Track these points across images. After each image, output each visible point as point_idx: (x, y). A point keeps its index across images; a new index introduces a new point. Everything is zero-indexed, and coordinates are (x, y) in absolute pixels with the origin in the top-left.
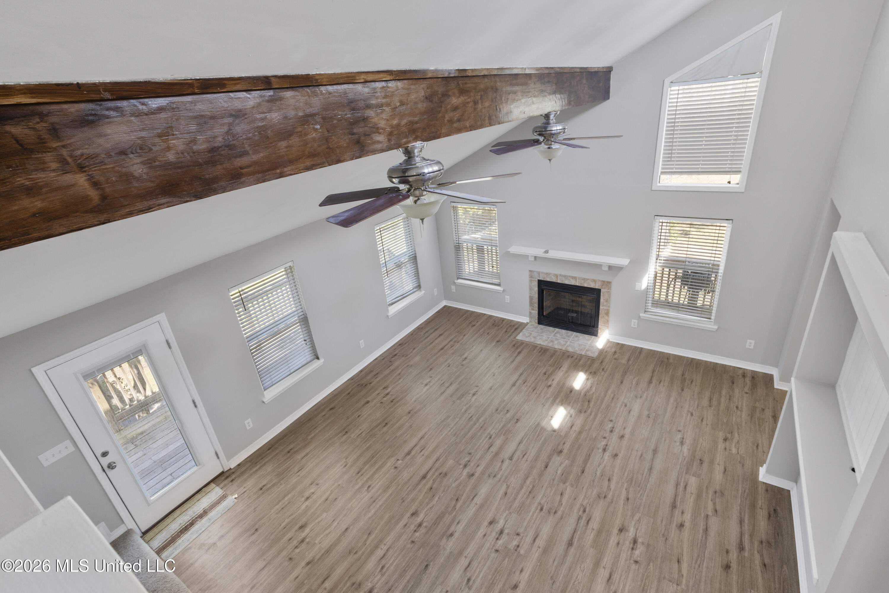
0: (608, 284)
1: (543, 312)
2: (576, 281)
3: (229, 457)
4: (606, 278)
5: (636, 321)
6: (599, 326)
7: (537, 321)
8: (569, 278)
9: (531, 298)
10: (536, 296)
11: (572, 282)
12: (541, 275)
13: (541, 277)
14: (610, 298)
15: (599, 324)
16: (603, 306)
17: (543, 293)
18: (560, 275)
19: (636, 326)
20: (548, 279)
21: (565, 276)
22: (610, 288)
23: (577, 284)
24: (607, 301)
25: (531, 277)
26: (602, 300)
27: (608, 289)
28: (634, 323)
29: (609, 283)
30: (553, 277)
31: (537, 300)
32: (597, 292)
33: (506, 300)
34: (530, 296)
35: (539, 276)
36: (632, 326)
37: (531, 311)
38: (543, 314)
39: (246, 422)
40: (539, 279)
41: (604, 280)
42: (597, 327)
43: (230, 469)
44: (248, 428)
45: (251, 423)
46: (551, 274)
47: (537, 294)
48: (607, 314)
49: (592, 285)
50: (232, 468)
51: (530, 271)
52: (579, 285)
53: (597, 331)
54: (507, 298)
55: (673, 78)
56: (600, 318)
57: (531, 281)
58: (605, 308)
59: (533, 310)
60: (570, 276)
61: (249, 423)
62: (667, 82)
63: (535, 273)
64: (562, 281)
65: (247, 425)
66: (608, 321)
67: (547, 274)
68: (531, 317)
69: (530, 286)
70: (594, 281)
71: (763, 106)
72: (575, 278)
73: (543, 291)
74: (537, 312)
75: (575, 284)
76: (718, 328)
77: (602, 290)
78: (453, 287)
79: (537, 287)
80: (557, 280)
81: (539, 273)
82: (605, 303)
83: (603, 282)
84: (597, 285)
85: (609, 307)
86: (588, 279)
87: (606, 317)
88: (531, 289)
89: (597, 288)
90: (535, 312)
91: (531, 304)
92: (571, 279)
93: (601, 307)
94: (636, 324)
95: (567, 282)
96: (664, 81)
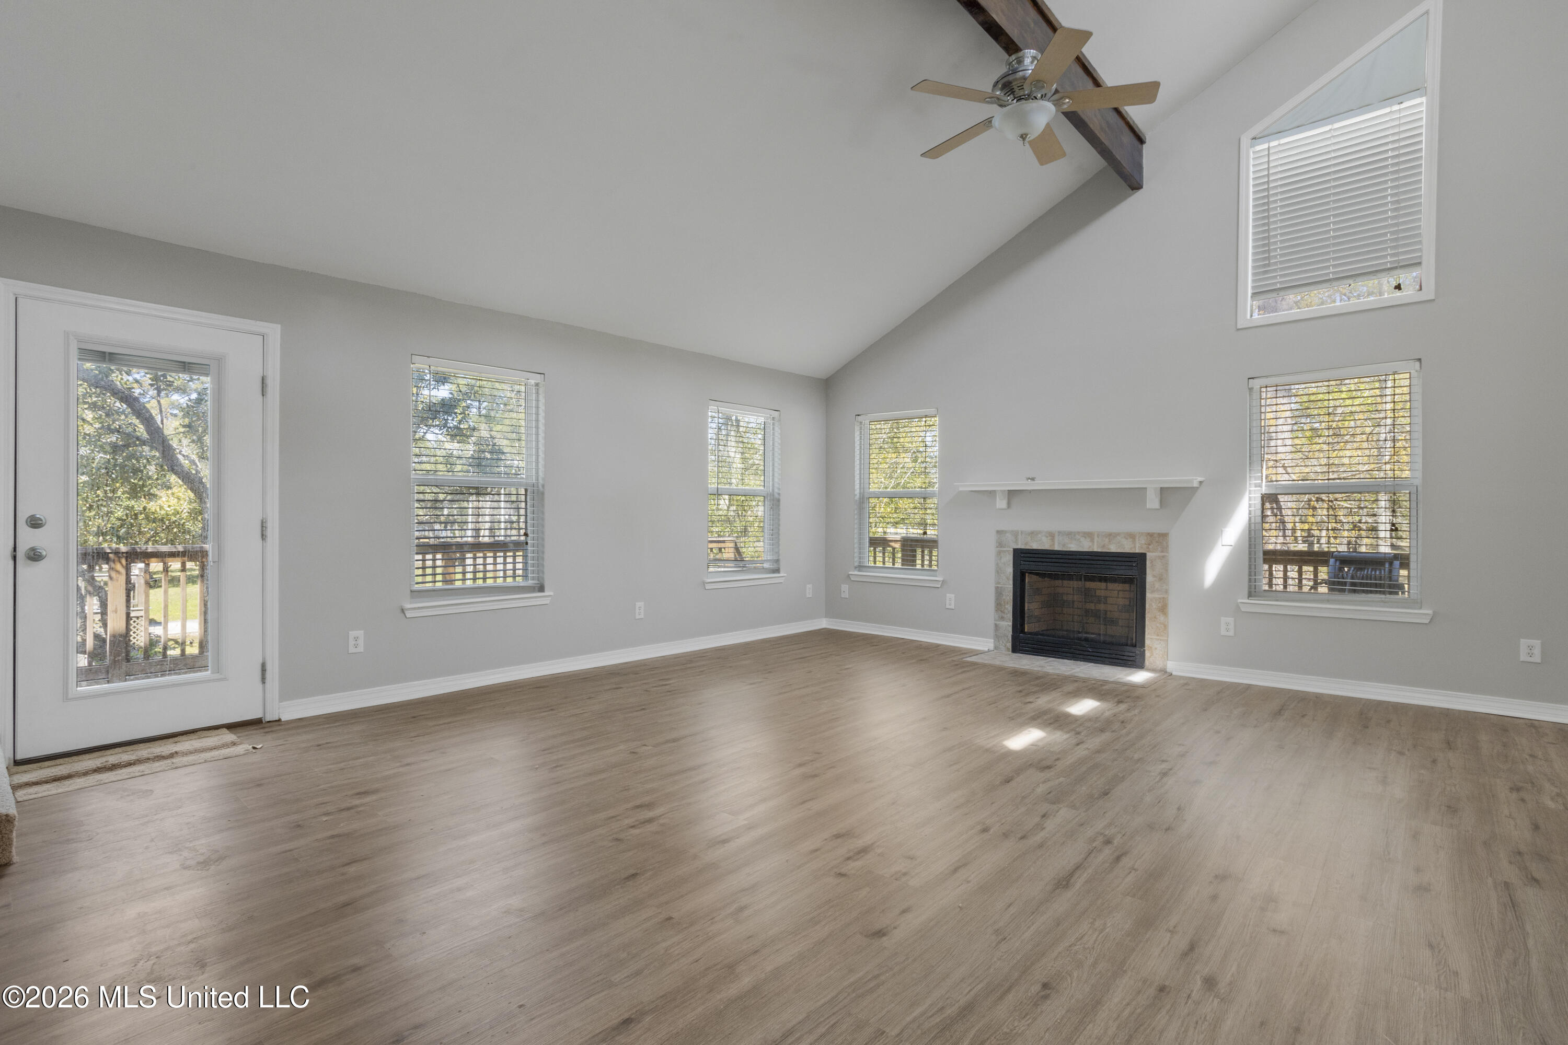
0: (1160, 539)
1: (1022, 625)
2: (1092, 541)
3: (287, 694)
4: (1156, 527)
5: (1231, 620)
6: (1147, 642)
7: (1009, 645)
8: (1078, 537)
9: (999, 592)
10: (1009, 586)
11: (1085, 546)
12: (1020, 537)
13: (1020, 543)
14: (1167, 570)
15: (1147, 636)
16: (1153, 592)
17: (1023, 580)
18: (1059, 532)
19: (1231, 633)
20: (1035, 546)
21: (1070, 534)
22: (1165, 549)
23: (1096, 549)
24: (1161, 579)
25: (1000, 544)
26: (1149, 578)
27: (1162, 552)
28: (1227, 624)
29: (1164, 536)
30: (1044, 539)
31: (1011, 594)
32: (1137, 561)
33: (948, 602)
34: (997, 588)
35: (1016, 542)
36: (1223, 632)
37: (998, 622)
38: (1023, 631)
39: (353, 634)
40: (1015, 547)
41: (1151, 531)
42: (1143, 645)
43: (279, 720)
44: (352, 650)
45: (361, 642)
46: (1040, 532)
47: (1011, 582)
48: (1163, 609)
49: (1127, 547)
50: (283, 720)
51: (998, 532)
52: (1100, 550)
53: (1143, 655)
54: (950, 599)
55: (1256, 130)
56: (1147, 622)
57: (999, 553)
58: (1156, 595)
59: (1002, 618)
60: (1079, 533)
61: (357, 640)
62: (1245, 140)
63: (1007, 534)
64: (1064, 545)
65: (352, 642)
66: (1165, 627)
67: (1032, 533)
68: (997, 637)
69: (997, 564)
70: (1132, 536)
71: (1441, 141)
72: (1089, 535)
73: (1023, 575)
74: (1011, 624)
75: (1091, 550)
76: (1434, 612)
77: (1149, 556)
78: (845, 588)
79: (1012, 565)
80: (1054, 544)
81: (1015, 534)
82: (1157, 585)
83: (1151, 535)
84: (1138, 545)
85: (1167, 592)
86: (1119, 534)
87: (1162, 618)
88: (999, 571)
89: (1137, 551)
90: (1007, 625)
91: (999, 606)
92: (1082, 539)
93: (1149, 595)
94: (1232, 627)
95: (1073, 547)
96: (1240, 140)
